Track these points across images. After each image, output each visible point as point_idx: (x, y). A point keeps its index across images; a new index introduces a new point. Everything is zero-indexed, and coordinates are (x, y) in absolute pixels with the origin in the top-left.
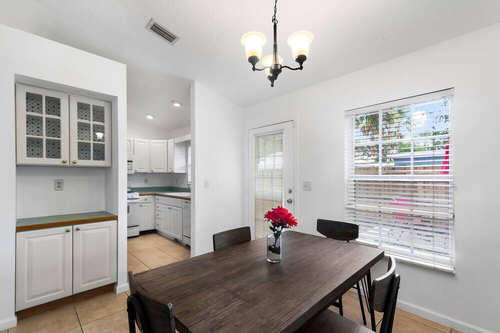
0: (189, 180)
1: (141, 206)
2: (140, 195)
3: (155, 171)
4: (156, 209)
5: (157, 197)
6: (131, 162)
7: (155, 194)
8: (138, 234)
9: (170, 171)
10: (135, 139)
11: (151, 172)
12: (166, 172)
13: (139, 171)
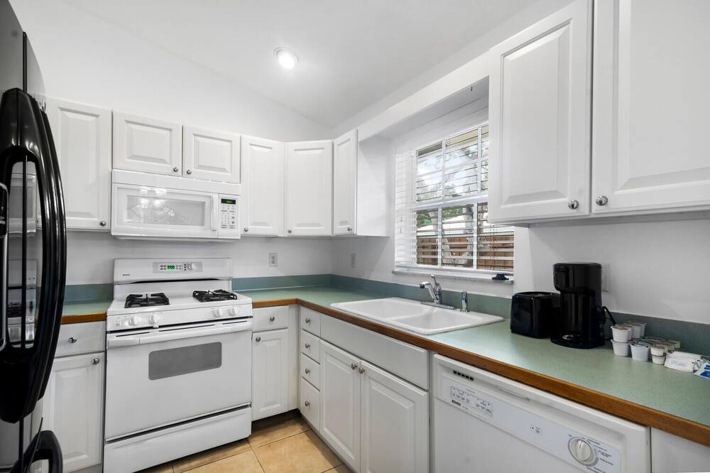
0: (396, 259)
1: (258, 340)
2: (255, 305)
3: (298, 231)
4: (301, 349)
5: (306, 313)
6: (233, 202)
7: (299, 303)
8: (247, 432)
9: (340, 230)
10: (243, 136)
11: (286, 234)
12: (328, 233)
13: (255, 230)
